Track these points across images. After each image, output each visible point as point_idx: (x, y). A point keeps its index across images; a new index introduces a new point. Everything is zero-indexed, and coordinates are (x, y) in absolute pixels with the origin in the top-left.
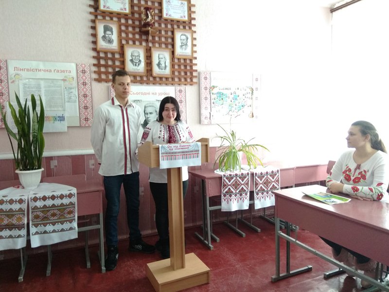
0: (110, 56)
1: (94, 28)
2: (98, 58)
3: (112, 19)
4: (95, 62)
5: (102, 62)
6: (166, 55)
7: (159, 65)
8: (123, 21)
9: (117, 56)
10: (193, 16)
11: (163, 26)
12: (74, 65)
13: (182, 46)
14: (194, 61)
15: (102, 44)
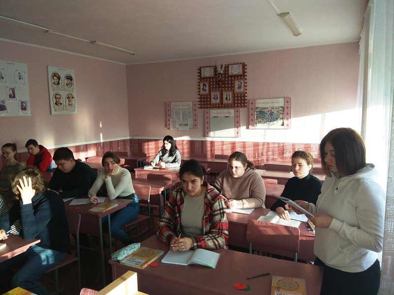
0: (205, 96)
1: (199, 85)
2: (201, 98)
3: (207, 80)
4: (200, 100)
5: (203, 100)
6: (231, 93)
7: (226, 98)
8: (211, 80)
9: (208, 96)
10: (246, 71)
11: (230, 79)
12: (191, 102)
13: (238, 88)
14: (246, 95)
15: (202, 92)
